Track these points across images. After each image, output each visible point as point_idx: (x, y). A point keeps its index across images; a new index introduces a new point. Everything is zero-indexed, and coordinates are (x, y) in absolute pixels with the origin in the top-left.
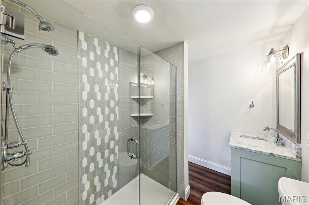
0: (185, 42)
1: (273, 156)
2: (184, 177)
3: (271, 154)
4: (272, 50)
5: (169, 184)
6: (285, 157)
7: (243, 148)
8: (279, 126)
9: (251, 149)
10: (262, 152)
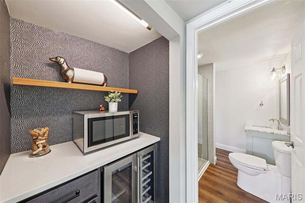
0: (214, 64)
1: (273, 134)
2: (213, 149)
3: (272, 133)
4: (274, 68)
5: (202, 155)
6: (280, 134)
7: (254, 130)
8: (280, 118)
9: (259, 130)
10: (266, 132)
